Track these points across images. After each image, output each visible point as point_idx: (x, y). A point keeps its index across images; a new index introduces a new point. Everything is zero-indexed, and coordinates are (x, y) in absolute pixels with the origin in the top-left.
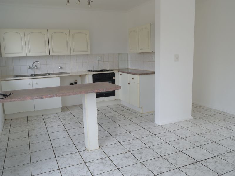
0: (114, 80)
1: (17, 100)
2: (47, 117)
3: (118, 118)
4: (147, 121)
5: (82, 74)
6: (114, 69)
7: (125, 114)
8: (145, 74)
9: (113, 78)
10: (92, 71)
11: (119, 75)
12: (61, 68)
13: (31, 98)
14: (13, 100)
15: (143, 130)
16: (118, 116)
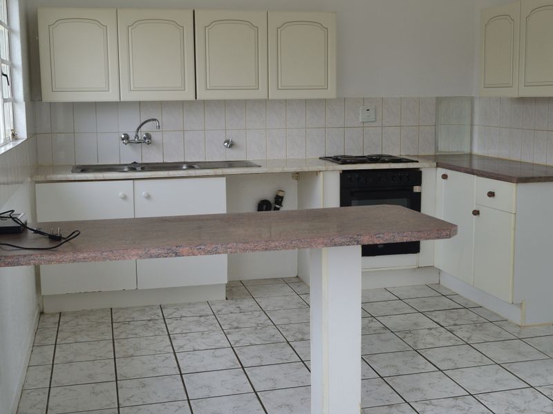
0: (419, 194)
1: (94, 259)
2: (177, 315)
3: (429, 339)
4: (542, 356)
5: (306, 169)
6: (418, 156)
7: (455, 325)
8: (539, 181)
9: (416, 189)
10: (336, 160)
11: (440, 177)
12: (231, 145)
13: (140, 252)
14: (81, 256)
15: (529, 392)
16: (430, 329)
